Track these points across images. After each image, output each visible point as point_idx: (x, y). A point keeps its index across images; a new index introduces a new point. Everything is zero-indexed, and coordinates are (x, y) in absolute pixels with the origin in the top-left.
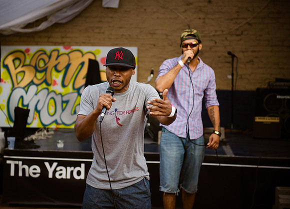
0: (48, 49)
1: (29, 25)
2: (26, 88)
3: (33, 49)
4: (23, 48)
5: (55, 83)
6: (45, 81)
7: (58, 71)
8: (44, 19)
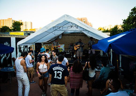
0: (51, 45)
1: (48, 41)
3: (49, 45)
8: (50, 40)
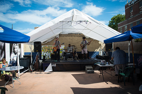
0: (50, 46)
2: (46, 53)
4: (46, 46)
5: (51, 52)
6: (49, 51)
7: (52, 50)
